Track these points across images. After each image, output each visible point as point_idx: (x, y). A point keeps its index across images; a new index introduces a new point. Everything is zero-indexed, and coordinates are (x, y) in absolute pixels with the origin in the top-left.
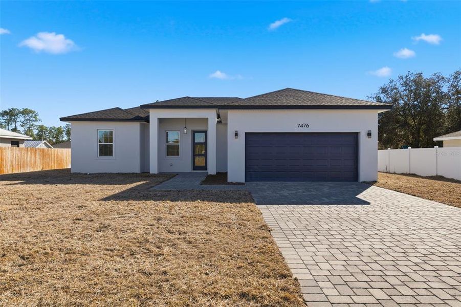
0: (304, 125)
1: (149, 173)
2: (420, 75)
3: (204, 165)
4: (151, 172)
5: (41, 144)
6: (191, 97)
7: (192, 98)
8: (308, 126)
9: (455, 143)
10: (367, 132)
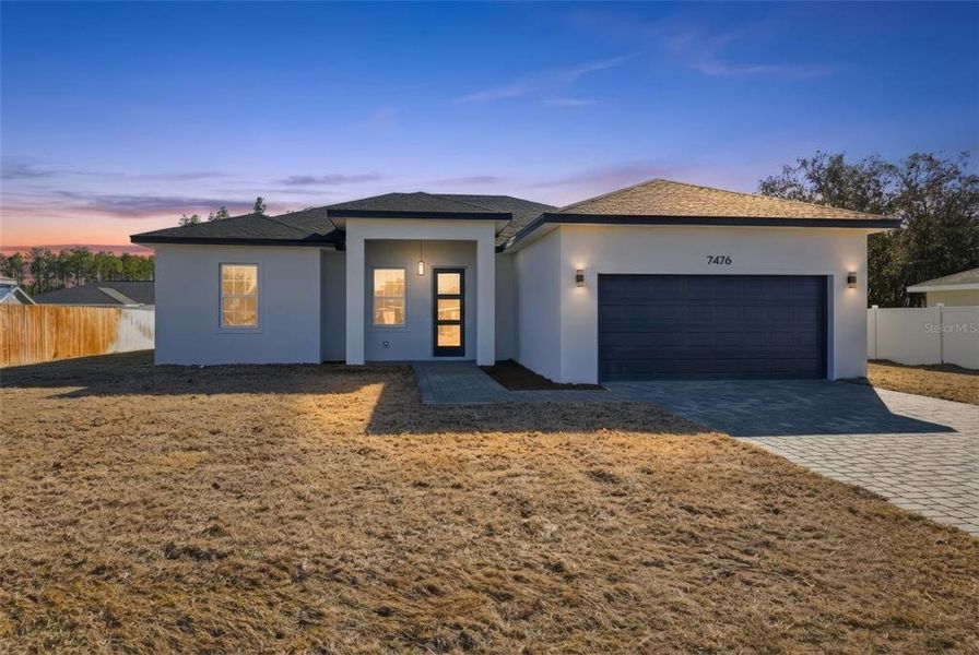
0: (720, 259)
1: (345, 362)
2: (840, 159)
3: (458, 344)
4: (350, 361)
5: (9, 294)
6: (431, 193)
7: (434, 196)
8: (728, 261)
9: (953, 299)
10: (847, 275)
